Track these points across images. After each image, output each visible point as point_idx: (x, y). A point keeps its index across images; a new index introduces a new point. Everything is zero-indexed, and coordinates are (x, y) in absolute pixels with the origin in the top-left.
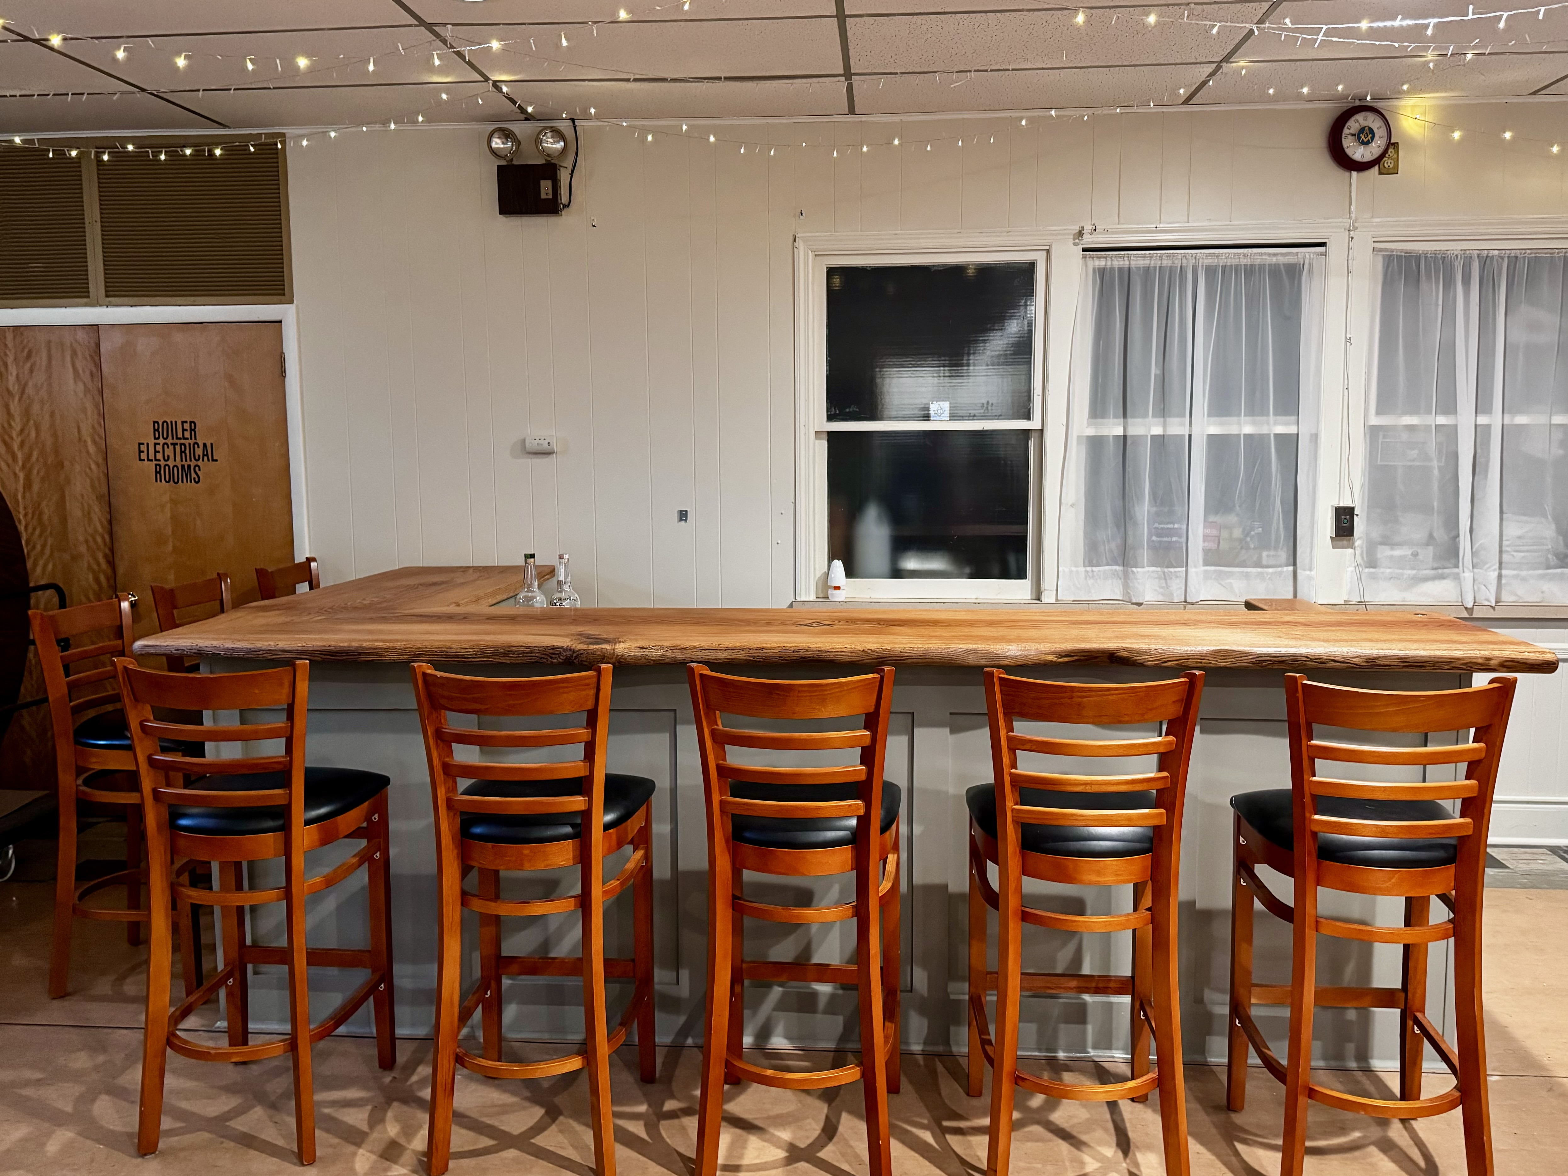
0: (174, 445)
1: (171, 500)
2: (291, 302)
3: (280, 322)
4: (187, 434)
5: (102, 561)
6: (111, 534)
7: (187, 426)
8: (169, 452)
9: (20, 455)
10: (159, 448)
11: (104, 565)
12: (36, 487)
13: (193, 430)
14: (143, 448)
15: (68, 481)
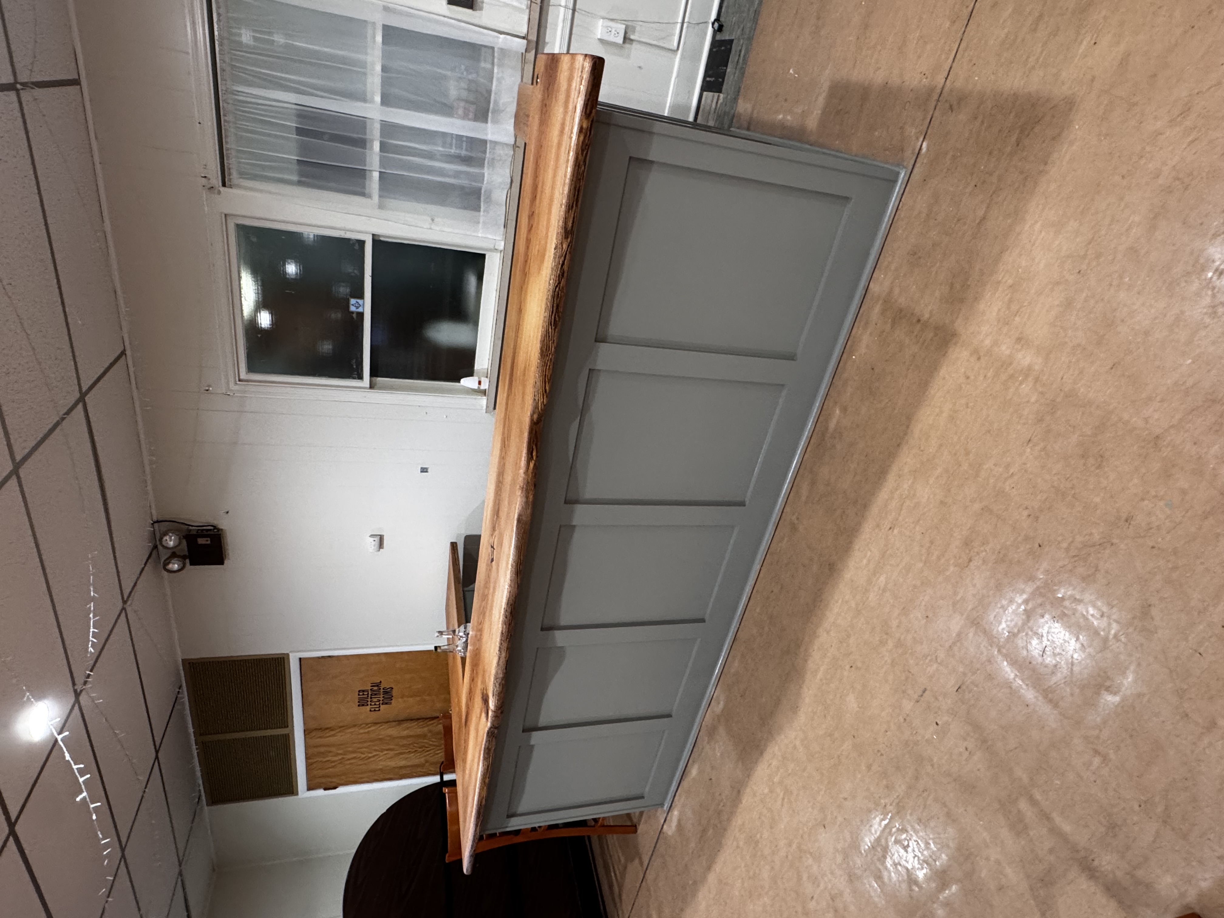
0: (371, 698)
1: (402, 697)
2: (288, 655)
3: (300, 659)
4: (366, 693)
5: (432, 722)
6: (418, 719)
7: (361, 694)
8: (375, 700)
9: (375, 753)
10: (373, 704)
11: (435, 721)
12: (392, 747)
13: (363, 691)
14: (372, 709)
15: (389, 736)
